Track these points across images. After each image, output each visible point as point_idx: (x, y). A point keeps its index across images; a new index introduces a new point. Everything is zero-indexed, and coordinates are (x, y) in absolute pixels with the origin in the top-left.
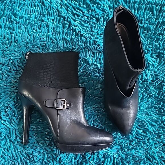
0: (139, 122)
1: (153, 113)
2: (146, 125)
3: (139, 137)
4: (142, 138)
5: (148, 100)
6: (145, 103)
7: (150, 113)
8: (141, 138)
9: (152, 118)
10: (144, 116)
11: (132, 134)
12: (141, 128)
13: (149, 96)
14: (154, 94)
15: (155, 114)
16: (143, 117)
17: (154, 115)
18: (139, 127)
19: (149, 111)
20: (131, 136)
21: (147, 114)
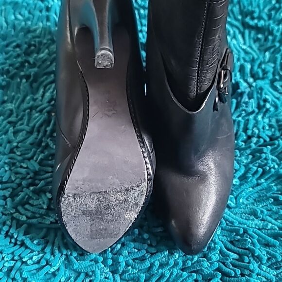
0: (231, 231)
1: (270, 216)
2: (249, 240)
3: (227, 270)
4: (235, 271)
5: (259, 181)
6: (251, 189)
7: (262, 212)
8: (232, 271)
9: (267, 225)
10: (246, 219)
11: (209, 259)
12: (236, 249)
13: (260, 170)
14: (274, 168)
15: (276, 220)
16: (244, 221)
17: (273, 221)
18: (230, 246)
19: (259, 208)
20: (206, 264)
21: (254, 214)
